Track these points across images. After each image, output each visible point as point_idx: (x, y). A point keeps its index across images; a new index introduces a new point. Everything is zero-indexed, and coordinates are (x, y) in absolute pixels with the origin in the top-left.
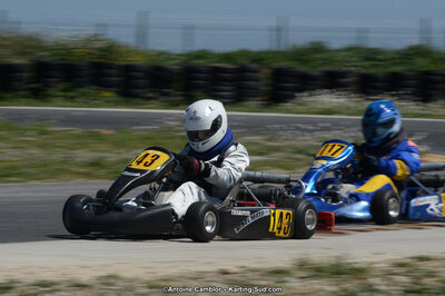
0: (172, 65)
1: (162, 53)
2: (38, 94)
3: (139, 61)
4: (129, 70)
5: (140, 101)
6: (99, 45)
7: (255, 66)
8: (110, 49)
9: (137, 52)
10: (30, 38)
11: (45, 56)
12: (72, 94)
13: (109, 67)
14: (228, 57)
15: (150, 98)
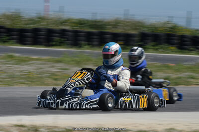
1: (197, 30)
3: (187, 33)
4: (182, 37)
5: (187, 51)
6: (170, 26)
8: (174, 28)
9: (186, 29)
10: (139, 22)
11: (145, 30)
12: (157, 47)
15: (191, 50)
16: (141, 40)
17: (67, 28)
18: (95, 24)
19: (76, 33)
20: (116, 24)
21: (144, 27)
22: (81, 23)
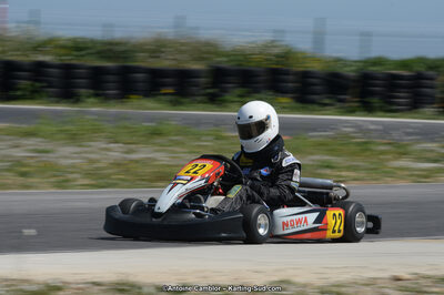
0: (349, 71)
1: (338, 60)
2: (214, 100)
3: (315, 67)
4: (305, 76)
5: (316, 107)
6: (276, 51)
7: (431, 73)
8: (287, 55)
9: (314, 59)
10: (208, 44)
11: (223, 62)
13: (287, 73)
14: (404, 64)
15: (326, 105)
16: (214, 84)
17: (47, 58)
18: (109, 49)
19: (68, 70)
20: (158, 48)
21: (218, 54)
22: (78, 47)
